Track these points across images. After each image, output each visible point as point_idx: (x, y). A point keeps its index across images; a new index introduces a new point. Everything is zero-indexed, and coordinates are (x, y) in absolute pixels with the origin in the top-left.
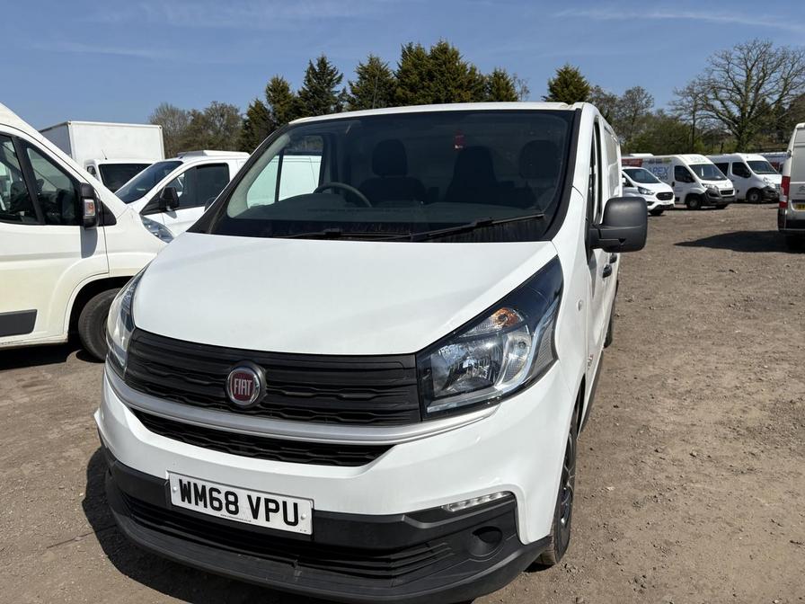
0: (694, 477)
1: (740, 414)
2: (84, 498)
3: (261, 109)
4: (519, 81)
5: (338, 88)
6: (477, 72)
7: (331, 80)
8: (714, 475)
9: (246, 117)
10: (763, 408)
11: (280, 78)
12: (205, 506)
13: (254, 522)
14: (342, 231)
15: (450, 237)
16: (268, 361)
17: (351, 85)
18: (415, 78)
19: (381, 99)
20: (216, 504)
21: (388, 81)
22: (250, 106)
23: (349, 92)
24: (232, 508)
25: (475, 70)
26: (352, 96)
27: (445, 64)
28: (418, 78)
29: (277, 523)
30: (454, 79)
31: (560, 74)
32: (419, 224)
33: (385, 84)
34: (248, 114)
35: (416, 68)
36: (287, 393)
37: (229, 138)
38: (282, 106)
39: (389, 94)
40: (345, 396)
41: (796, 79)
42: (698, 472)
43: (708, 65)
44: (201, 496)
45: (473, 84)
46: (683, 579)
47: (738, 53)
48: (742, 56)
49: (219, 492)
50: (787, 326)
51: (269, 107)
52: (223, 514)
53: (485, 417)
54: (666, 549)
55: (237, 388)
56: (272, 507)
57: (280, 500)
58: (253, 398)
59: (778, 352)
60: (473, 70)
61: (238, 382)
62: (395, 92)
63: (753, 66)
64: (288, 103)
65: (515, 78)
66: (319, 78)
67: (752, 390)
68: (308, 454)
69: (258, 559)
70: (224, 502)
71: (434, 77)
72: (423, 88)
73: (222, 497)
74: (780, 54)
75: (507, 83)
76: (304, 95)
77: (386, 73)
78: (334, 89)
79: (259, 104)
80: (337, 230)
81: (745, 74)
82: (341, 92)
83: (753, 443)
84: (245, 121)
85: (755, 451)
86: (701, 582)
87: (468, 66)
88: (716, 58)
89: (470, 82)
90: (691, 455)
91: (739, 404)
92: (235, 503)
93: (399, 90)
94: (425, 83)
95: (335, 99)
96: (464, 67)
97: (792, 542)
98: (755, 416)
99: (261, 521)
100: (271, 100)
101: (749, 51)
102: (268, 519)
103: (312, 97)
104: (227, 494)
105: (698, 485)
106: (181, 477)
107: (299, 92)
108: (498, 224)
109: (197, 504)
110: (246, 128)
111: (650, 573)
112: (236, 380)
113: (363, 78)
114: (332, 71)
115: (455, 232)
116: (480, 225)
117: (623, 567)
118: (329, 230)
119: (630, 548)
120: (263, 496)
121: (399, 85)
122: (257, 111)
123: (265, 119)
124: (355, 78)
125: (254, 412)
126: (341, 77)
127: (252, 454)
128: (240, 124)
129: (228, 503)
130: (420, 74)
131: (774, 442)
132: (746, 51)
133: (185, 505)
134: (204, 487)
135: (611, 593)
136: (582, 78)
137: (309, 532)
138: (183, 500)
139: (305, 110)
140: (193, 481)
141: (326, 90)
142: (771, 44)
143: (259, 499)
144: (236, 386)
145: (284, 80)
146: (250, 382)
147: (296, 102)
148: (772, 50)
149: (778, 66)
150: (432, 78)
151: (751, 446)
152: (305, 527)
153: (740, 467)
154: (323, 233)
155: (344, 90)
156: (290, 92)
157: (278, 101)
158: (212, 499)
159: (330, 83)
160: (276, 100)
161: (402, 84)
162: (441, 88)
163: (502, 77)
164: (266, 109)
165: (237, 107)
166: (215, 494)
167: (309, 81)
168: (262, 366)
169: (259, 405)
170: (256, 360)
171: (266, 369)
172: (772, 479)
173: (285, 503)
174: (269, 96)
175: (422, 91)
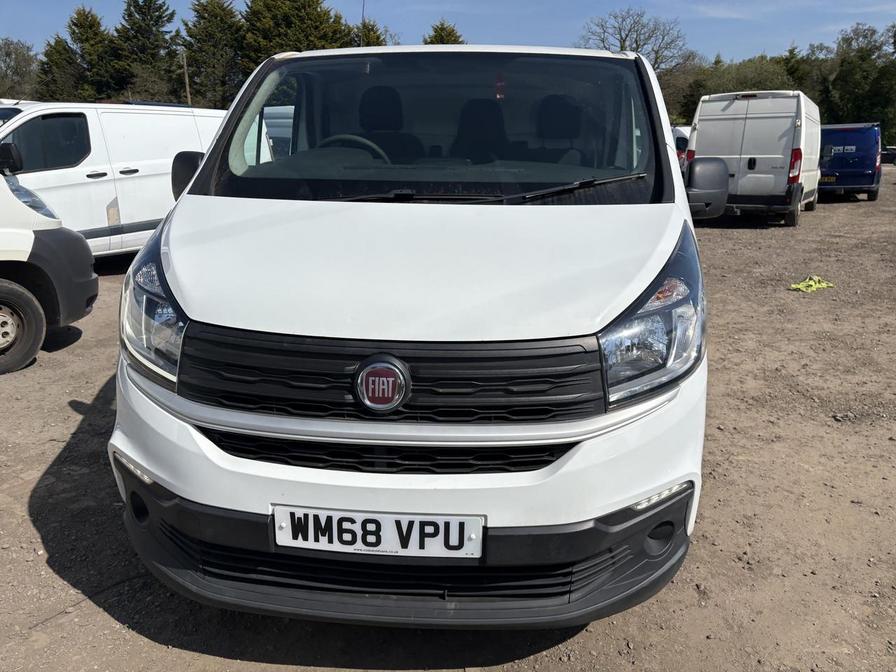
0: (733, 449)
1: (739, 385)
2: (46, 556)
3: (65, 49)
4: (391, 35)
5: (170, 28)
6: (343, 21)
7: (160, 17)
8: (748, 445)
9: (44, 59)
10: (755, 377)
11: (87, 10)
12: (331, 541)
13: (403, 552)
14: (414, 192)
15: (550, 199)
16: (410, 353)
17: (186, 25)
18: (268, 22)
19: (226, 45)
20: (347, 537)
21: (234, 23)
22: (49, 44)
23: (184, 33)
24: (371, 539)
25: (340, 18)
26: (188, 38)
27: (304, 8)
28: (272, 23)
29: (435, 549)
30: (317, 28)
31: (436, 31)
32: (507, 184)
33: (230, 27)
34: (46, 54)
35: (269, 10)
36: (441, 390)
37: (20, 84)
38: (92, 45)
39: (236, 40)
40: (515, 389)
41: (666, 53)
42: (733, 444)
43: (584, 33)
44: (324, 529)
45: (338, 36)
46: (781, 551)
47: (612, 21)
48: (616, 25)
49: (353, 521)
50: (730, 298)
51: (74, 47)
52: (359, 548)
53: (670, 400)
54: (748, 523)
55: (374, 390)
56: (429, 529)
57: (441, 522)
58: (398, 399)
59: (738, 323)
60: (338, 18)
61: (374, 382)
62: (244, 38)
63: (627, 36)
64: (100, 42)
65: (386, 31)
66: (143, 13)
67: (736, 360)
68: (471, 462)
69: (394, 597)
70: (359, 533)
71: (292, 23)
72: (279, 35)
73: (357, 528)
74: (651, 25)
75: (378, 38)
76: (123, 33)
77: (231, 14)
78: (164, 29)
79: (60, 42)
80: (409, 192)
81: (619, 45)
82: (173, 34)
83: (765, 411)
84: (43, 63)
85: (772, 419)
86: (798, 552)
87: (332, 14)
88: (592, 25)
89: (335, 32)
90: (719, 428)
91: (734, 377)
92: (377, 533)
93: (249, 35)
94: (282, 31)
95: (166, 41)
96: (327, 13)
97: (853, 502)
98: (753, 386)
99: (413, 550)
100: (77, 39)
101: (624, 20)
102: (422, 546)
103: (135, 37)
104: (365, 523)
105: (740, 458)
106: (293, 510)
107: (117, 30)
108: (600, 184)
109: (317, 540)
110: (45, 72)
111: (748, 549)
112: (371, 379)
113: (200, 17)
114: (161, 7)
115: (553, 194)
116: (583, 185)
117: (720, 547)
118: (398, 192)
119: (716, 527)
120: (417, 519)
121: (248, 30)
122: (58, 50)
123: (71, 62)
124: (191, 18)
125: (396, 417)
126: (172, 15)
127: (395, 470)
128: (35, 67)
129: (366, 533)
130: (274, 17)
131: (782, 409)
132: (620, 20)
133: (300, 543)
134: (329, 519)
135: (724, 575)
136: (459, 37)
137: (477, 554)
138: (295, 537)
139: (127, 53)
140: (311, 513)
141: (154, 29)
142: (644, 13)
143: (411, 524)
144: (371, 386)
145: (93, 12)
146: (391, 380)
147: (111, 41)
148: (645, 20)
149: (650, 37)
150: (289, 25)
151: (764, 415)
152: (472, 550)
153: (768, 435)
154: (392, 196)
155: (178, 32)
156: (102, 29)
157: (87, 40)
158: (341, 531)
159: (159, 21)
160: (84, 38)
161: (252, 28)
162: (301, 36)
163: (372, 29)
164: (72, 50)
165: (29, 44)
166: (346, 525)
167: (130, 15)
168: (403, 359)
169: (401, 409)
170: (395, 352)
171: (407, 362)
172: (802, 445)
173: (447, 525)
174: (74, 32)
175: (277, 39)
